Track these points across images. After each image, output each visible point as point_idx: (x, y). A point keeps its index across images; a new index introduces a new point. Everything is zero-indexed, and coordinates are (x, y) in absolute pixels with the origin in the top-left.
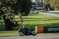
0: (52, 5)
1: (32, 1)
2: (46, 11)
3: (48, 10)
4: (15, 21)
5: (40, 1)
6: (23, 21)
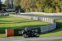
1: (2, 3)
3: (19, 12)
5: (10, 2)
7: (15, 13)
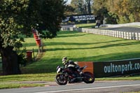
0: (111, 11)
2: (98, 25)
3: (104, 22)
4: (25, 51)
6: (44, 51)
7: (95, 24)
